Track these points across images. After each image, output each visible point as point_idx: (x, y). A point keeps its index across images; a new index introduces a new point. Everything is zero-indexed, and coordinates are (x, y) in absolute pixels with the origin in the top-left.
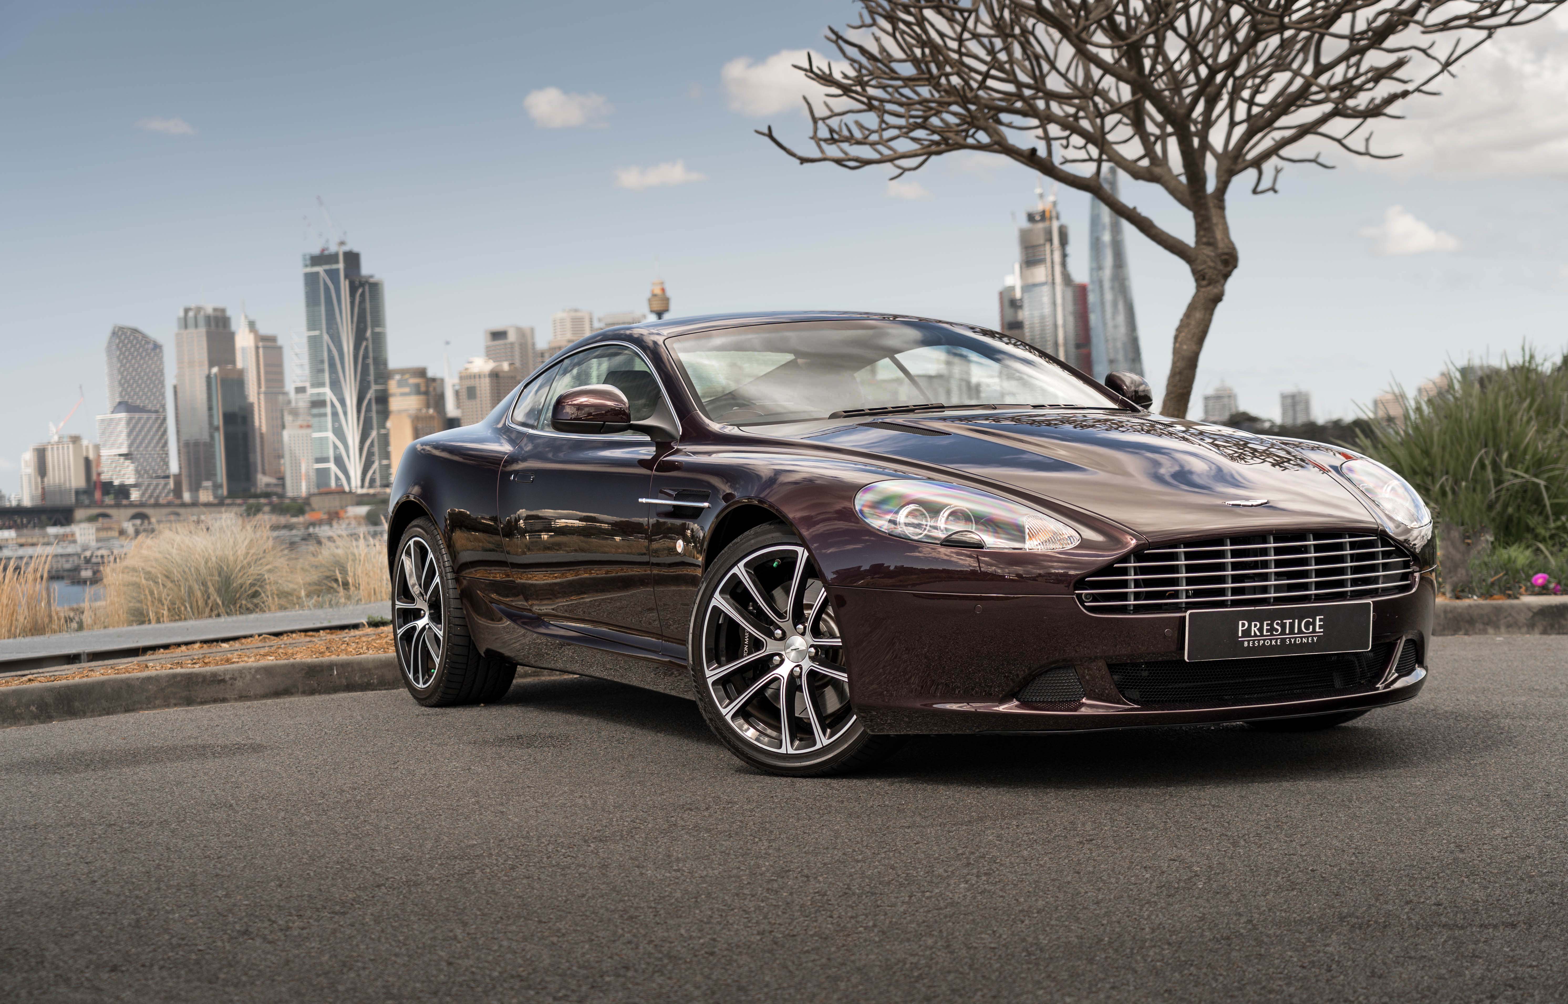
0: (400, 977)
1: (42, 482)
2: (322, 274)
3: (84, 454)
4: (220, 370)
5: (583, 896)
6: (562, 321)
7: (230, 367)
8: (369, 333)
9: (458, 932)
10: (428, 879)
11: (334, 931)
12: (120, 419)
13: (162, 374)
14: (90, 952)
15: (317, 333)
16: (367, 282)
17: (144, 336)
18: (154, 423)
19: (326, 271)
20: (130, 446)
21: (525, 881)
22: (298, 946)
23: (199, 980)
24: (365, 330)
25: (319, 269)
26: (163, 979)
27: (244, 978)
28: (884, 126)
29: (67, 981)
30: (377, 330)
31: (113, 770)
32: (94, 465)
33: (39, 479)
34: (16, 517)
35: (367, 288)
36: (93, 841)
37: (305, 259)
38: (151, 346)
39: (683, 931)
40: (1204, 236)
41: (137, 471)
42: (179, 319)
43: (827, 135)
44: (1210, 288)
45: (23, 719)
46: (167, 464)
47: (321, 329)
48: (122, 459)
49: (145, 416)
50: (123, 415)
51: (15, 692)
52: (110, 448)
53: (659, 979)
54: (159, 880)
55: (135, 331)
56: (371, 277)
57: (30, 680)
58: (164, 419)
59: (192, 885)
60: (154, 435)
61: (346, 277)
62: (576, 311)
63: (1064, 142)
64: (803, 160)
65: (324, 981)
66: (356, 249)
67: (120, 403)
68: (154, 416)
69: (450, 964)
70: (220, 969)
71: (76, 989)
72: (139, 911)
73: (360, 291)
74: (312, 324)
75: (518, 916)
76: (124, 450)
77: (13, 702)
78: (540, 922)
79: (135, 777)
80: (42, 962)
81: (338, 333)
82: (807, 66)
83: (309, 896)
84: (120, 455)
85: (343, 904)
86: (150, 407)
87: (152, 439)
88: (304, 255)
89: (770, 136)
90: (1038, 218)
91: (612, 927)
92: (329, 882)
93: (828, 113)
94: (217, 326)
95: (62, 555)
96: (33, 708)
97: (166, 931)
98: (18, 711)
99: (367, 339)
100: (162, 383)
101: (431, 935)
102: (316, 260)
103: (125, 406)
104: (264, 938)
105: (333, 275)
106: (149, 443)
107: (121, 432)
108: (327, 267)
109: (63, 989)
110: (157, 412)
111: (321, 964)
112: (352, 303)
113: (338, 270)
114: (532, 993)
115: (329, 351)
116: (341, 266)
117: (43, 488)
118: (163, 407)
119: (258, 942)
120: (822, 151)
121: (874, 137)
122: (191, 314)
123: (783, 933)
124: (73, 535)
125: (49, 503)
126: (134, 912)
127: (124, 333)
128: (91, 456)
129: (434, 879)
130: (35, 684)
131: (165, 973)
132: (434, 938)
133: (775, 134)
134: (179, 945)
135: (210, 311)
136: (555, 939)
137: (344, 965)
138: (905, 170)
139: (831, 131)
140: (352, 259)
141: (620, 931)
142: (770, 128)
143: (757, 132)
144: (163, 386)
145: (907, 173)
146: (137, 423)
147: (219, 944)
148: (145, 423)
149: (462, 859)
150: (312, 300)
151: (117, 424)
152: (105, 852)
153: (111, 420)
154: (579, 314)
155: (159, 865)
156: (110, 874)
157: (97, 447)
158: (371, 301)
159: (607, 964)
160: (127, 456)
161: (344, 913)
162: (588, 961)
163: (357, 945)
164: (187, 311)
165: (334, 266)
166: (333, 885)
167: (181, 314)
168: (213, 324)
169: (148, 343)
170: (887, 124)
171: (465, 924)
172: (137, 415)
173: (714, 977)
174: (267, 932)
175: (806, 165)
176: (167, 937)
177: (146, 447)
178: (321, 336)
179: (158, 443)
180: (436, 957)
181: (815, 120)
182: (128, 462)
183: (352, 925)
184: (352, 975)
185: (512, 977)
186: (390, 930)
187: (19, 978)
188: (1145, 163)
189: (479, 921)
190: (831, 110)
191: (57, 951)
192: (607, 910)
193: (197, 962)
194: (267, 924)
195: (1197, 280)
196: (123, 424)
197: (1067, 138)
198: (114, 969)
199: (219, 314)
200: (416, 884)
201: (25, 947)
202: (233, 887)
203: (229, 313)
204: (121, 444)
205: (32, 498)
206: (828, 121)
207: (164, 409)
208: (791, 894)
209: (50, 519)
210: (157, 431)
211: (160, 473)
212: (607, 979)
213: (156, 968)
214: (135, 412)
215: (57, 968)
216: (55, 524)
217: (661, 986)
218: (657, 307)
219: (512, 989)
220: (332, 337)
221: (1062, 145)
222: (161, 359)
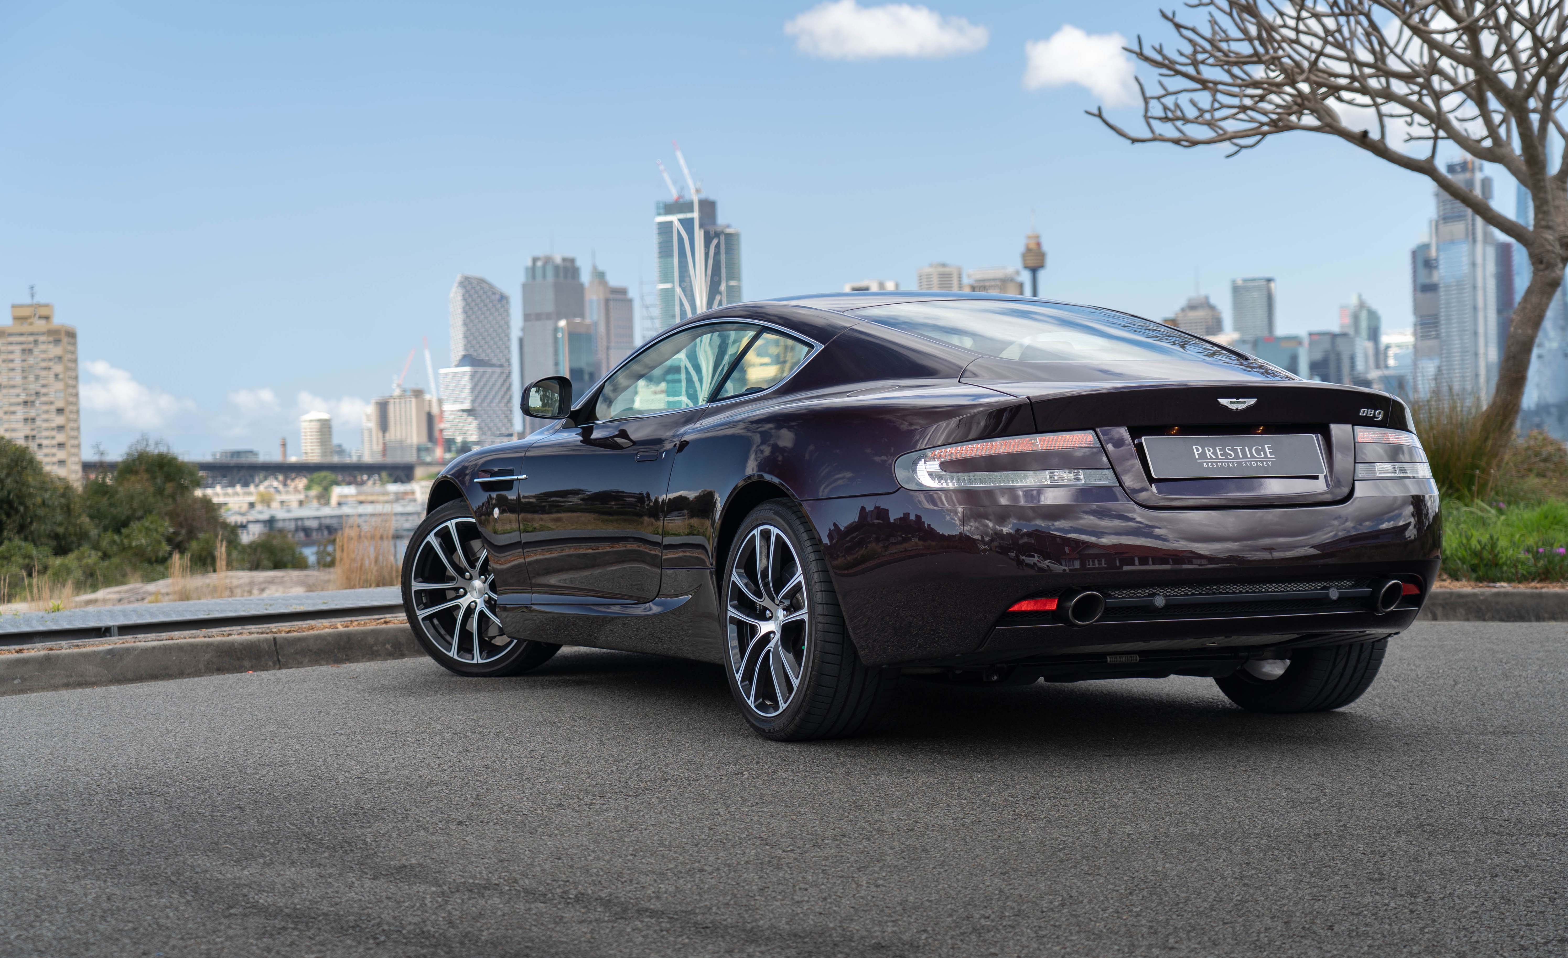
0: (671, 835)
1: (384, 437)
2: (677, 224)
3: (427, 409)
4: (568, 324)
5: (825, 791)
6: (929, 276)
7: (578, 320)
8: (723, 287)
9: (722, 811)
10: (706, 776)
11: (627, 807)
12: (464, 373)
13: (508, 327)
14: (442, 813)
15: (668, 286)
16: (722, 232)
17: (491, 286)
18: (499, 376)
19: (680, 220)
20: (473, 401)
21: (781, 781)
22: (598, 815)
23: (523, 831)
24: (719, 283)
25: (674, 218)
26: (496, 830)
27: (556, 832)
28: (1217, 105)
29: (426, 829)
30: (733, 283)
31: (458, 695)
32: (436, 420)
33: (380, 434)
34: (356, 473)
35: (722, 238)
36: (443, 743)
37: (658, 208)
38: (497, 297)
39: (894, 816)
40: (1543, 219)
41: (480, 428)
42: (527, 269)
43: (1161, 114)
44: (1547, 272)
45: (380, 655)
46: (510, 421)
47: (673, 282)
48: (465, 415)
49: (489, 370)
50: (467, 369)
51: (373, 632)
52: (454, 402)
53: (865, 843)
54: (494, 771)
55: (482, 281)
56: (728, 226)
57: (386, 622)
58: (509, 375)
59: (520, 774)
60: (500, 389)
61: (701, 226)
62: (944, 265)
63: (1409, 119)
64: (1134, 141)
65: (615, 835)
66: (712, 197)
67: (464, 357)
68: (498, 370)
69: (711, 829)
70: (539, 826)
71: (433, 834)
72: (479, 789)
73: (715, 242)
74: (666, 276)
75: (770, 803)
76: (467, 406)
77: (371, 640)
78: (786, 806)
79: (476, 701)
80: (407, 818)
81: (691, 286)
82: (1137, 49)
83: (611, 784)
84: (463, 411)
85: (636, 790)
86: (494, 361)
87: (497, 393)
88: (658, 204)
89: (1100, 116)
90: (1458, 169)
91: (841, 811)
92: (627, 776)
93: (1162, 92)
94: (566, 277)
95: (402, 514)
96: (388, 646)
97: (499, 802)
98: (375, 648)
99: (720, 293)
100: (508, 336)
101: (701, 811)
102: (670, 208)
103: (468, 359)
104: (573, 809)
105: (687, 224)
106: (494, 397)
107: (465, 386)
108: (682, 216)
109: (422, 833)
110: (501, 366)
111: (615, 826)
112: (707, 254)
113: (692, 220)
114: (768, 847)
115: (682, 304)
116: (695, 215)
117: (384, 444)
118: (508, 361)
119: (568, 811)
120: (1152, 131)
121: (1207, 116)
122: (539, 264)
123: (971, 820)
124: (413, 493)
125: (390, 460)
126: (475, 790)
127: (470, 283)
128: (435, 410)
129: (710, 777)
130: (390, 626)
131: (498, 827)
132: (702, 814)
133: (1105, 115)
134: (509, 811)
135: (558, 260)
136: (794, 817)
137: (631, 827)
138: (1242, 147)
139: (1166, 108)
140: (708, 208)
141: (846, 814)
142: (1099, 109)
143: (1088, 113)
144: (509, 340)
145: (1244, 151)
146: (482, 376)
147: (539, 811)
148: (491, 377)
149: (735, 764)
150: (665, 251)
151: (461, 378)
152: (453, 751)
153: (456, 373)
154: (947, 270)
155: (494, 761)
156: (457, 765)
157: (440, 402)
158: (726, 253)
159: (830, 833)
160: (470, 412)
161: (636, 796)
162: (816, 831)
163: (643, 816)
164: (535, 260)
165: (689, 215)
166: (630, 778)
167: (529, 263)
168: (561, 274)
169: (494, 293)
170: (1219, 103)
171: (728, 806)
172: (481, 369)
173: (907, 843)
174: (575, 805)
175: (1137, 145)
176: (499, 806)
177: (491, 401)
178: (673, 289)
179: (503, 397)
180: (701, 825)
181: (1146, 100)
182: (470, 419)
183: (641, 804)
184: (636, 832)
185: (756, 838)
186: (669, 807)
187: (390, 826)
188: (1488, 143)
189: (739, 804)
190: (1165, 88)
191: (418, 811)
192: (841, 801)
193: (522, 822)
194: (576, 801)
195: (1533, 264)
196: (467, 378)
197: (1411, 115)
198: (460, 823)
199: (568, 264)
200: (695, 780)
201: (394, 808)
202: (552, 777)
203: (578, 263)
204: (465, 399)
205: (373, 453)
206: (1164, 100)
207: (510, 365)
208: (989, 796)
209: (390, 475)
210: (502, 385)
211: (504, 431)
212: (826, 841)
213: (491, 824)
214: (479, 366)
215: (418, 821)
216: (395, 481)
217: (865, 847)
218: (1031, 263)
219: (754, 844)
220: (684, 290)
221: (1406, 122)
222: (507, 311)
